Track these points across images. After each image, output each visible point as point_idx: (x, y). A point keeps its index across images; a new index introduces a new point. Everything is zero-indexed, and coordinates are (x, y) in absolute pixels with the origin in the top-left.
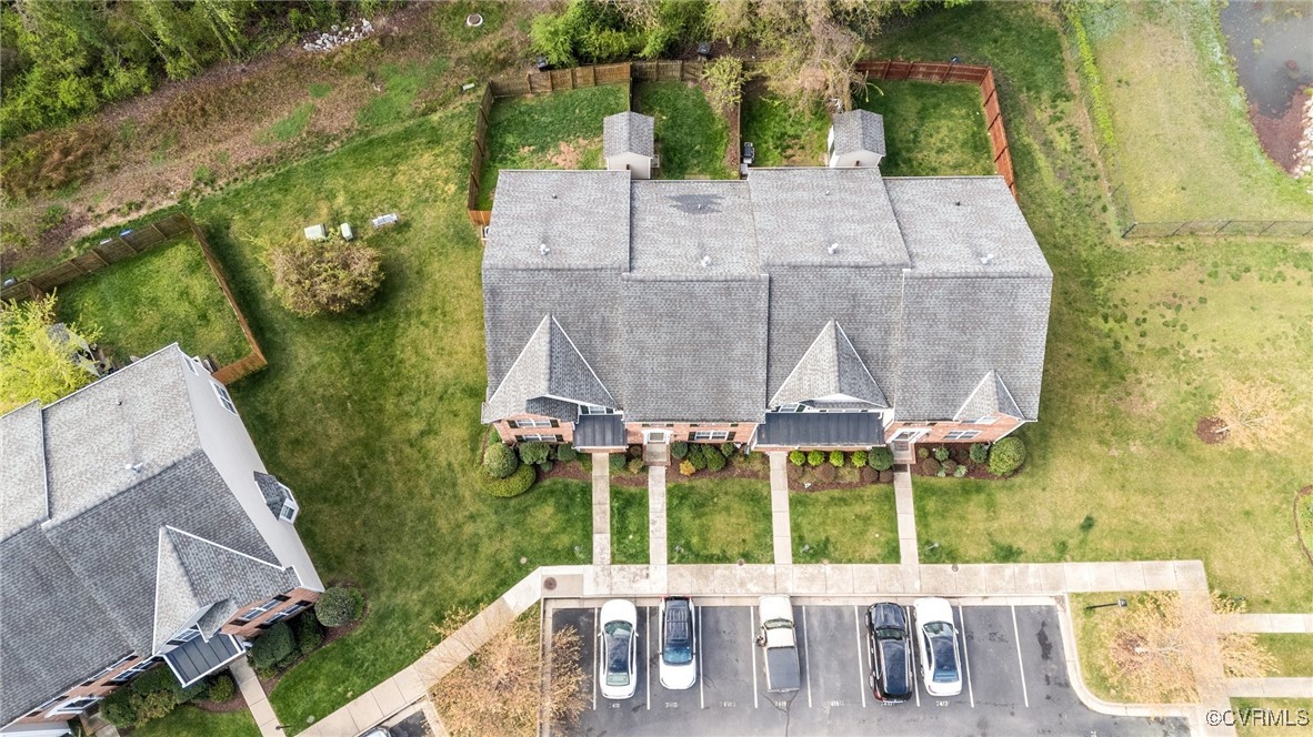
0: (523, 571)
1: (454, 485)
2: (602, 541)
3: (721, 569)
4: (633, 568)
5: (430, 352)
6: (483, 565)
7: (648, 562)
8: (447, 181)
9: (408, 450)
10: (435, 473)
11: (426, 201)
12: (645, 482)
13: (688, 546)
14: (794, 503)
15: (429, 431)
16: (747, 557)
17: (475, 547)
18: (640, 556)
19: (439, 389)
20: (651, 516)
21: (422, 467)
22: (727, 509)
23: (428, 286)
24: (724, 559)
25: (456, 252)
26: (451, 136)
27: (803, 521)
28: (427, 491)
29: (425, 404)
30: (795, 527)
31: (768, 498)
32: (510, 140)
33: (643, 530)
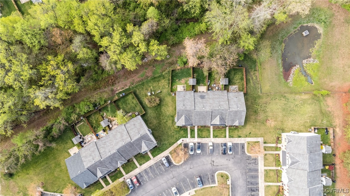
0: (180, 139)
1: (170, 128)
2: (189, 135)
3: (204, 139)
4: (193, 139)
5: (166, 111)
6: (175, 138)
7: (195, 138)
8: (166, 85)
9: (164, 124)
10: (168, 127)
11: (164, 88)
12: (194, 128)
13: (200, 136)
14: (213, 131)
15: (167, 121)
16: (207, 137)
17: (173, 136)
18: (194, 137)
19: (168, 116)
20: (195, 132)
21: (166, 126)
22: (205, 131)
23: (165, 101)
24: (204, 137)
25: (168, 97)
26: (166, 77)
27: (214, 133)
28: (167, 129)
29: (166, 118)
30: (213, 134)
31: (210, 130)
32: (175, 79)
33: (194, 134)
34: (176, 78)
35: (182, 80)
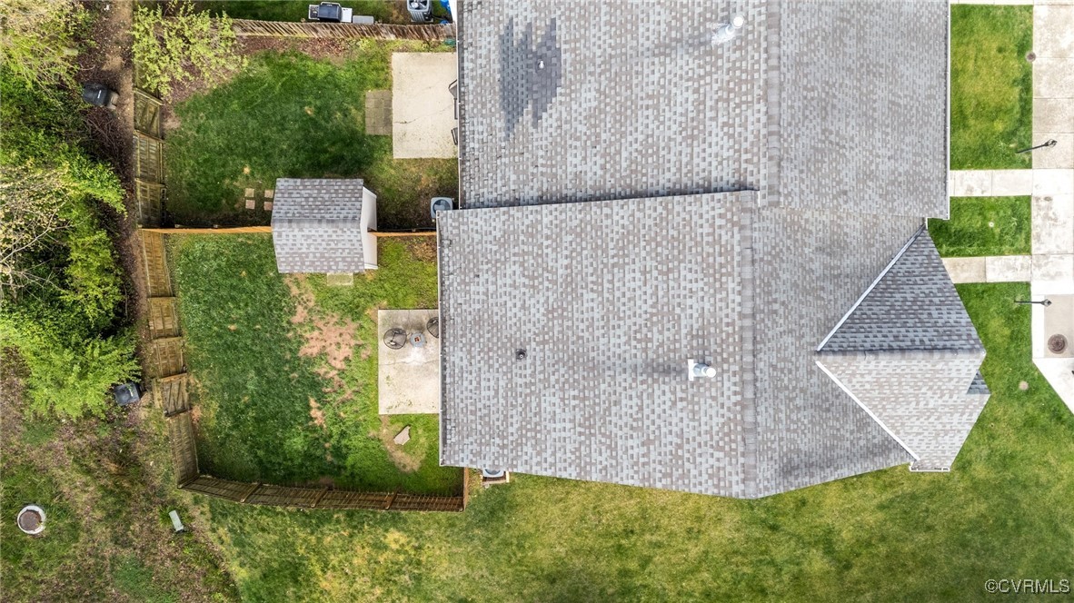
2: (998, 269)
3: (1040, 88)
4: (1037, 221)
7: (1029, 198)
13: (1009, 136)
16: (1024, 46)
24: (1025, 83)
32: (297, 443)
33: (981, 206)
34: (286, 426)
35: (310, 361)
